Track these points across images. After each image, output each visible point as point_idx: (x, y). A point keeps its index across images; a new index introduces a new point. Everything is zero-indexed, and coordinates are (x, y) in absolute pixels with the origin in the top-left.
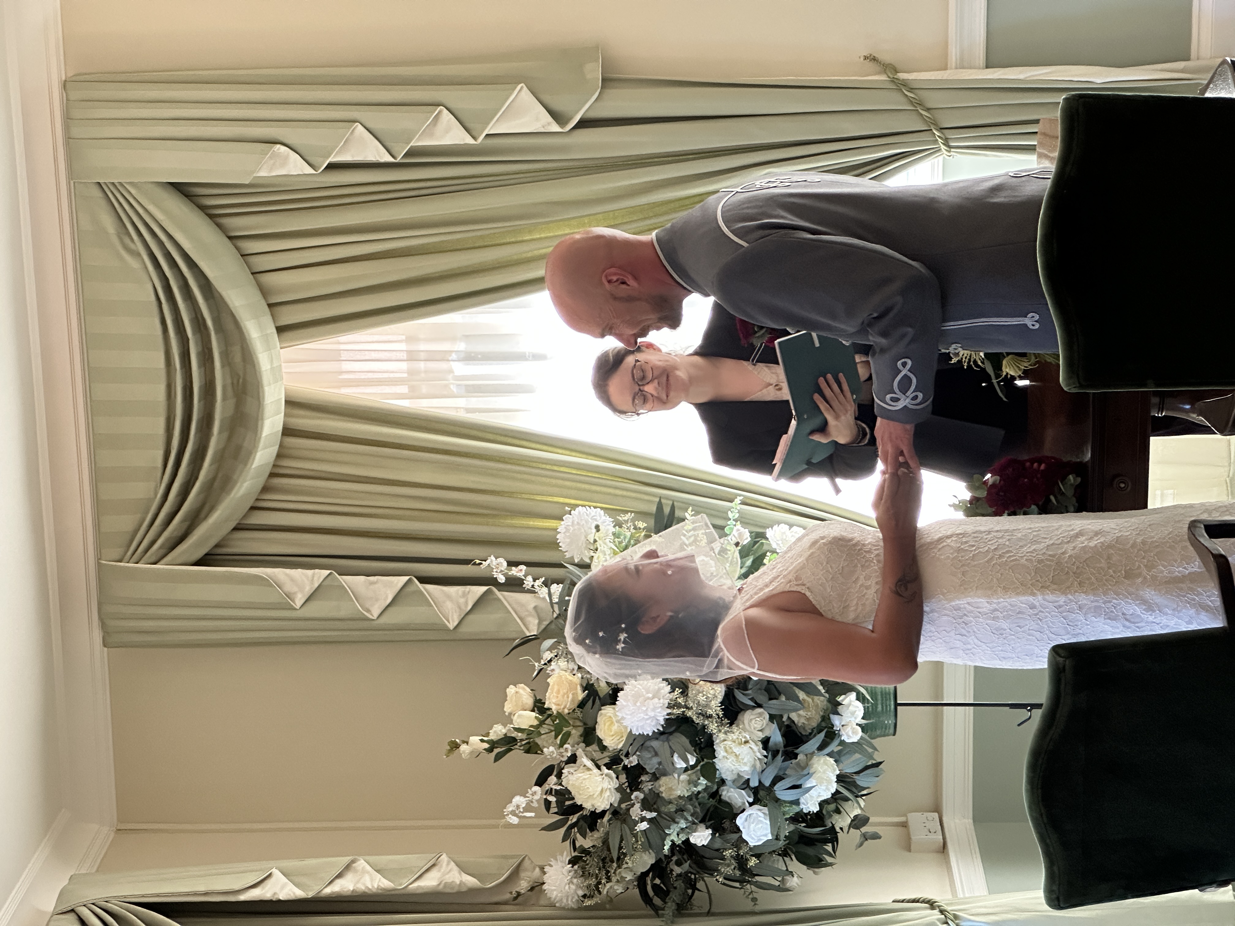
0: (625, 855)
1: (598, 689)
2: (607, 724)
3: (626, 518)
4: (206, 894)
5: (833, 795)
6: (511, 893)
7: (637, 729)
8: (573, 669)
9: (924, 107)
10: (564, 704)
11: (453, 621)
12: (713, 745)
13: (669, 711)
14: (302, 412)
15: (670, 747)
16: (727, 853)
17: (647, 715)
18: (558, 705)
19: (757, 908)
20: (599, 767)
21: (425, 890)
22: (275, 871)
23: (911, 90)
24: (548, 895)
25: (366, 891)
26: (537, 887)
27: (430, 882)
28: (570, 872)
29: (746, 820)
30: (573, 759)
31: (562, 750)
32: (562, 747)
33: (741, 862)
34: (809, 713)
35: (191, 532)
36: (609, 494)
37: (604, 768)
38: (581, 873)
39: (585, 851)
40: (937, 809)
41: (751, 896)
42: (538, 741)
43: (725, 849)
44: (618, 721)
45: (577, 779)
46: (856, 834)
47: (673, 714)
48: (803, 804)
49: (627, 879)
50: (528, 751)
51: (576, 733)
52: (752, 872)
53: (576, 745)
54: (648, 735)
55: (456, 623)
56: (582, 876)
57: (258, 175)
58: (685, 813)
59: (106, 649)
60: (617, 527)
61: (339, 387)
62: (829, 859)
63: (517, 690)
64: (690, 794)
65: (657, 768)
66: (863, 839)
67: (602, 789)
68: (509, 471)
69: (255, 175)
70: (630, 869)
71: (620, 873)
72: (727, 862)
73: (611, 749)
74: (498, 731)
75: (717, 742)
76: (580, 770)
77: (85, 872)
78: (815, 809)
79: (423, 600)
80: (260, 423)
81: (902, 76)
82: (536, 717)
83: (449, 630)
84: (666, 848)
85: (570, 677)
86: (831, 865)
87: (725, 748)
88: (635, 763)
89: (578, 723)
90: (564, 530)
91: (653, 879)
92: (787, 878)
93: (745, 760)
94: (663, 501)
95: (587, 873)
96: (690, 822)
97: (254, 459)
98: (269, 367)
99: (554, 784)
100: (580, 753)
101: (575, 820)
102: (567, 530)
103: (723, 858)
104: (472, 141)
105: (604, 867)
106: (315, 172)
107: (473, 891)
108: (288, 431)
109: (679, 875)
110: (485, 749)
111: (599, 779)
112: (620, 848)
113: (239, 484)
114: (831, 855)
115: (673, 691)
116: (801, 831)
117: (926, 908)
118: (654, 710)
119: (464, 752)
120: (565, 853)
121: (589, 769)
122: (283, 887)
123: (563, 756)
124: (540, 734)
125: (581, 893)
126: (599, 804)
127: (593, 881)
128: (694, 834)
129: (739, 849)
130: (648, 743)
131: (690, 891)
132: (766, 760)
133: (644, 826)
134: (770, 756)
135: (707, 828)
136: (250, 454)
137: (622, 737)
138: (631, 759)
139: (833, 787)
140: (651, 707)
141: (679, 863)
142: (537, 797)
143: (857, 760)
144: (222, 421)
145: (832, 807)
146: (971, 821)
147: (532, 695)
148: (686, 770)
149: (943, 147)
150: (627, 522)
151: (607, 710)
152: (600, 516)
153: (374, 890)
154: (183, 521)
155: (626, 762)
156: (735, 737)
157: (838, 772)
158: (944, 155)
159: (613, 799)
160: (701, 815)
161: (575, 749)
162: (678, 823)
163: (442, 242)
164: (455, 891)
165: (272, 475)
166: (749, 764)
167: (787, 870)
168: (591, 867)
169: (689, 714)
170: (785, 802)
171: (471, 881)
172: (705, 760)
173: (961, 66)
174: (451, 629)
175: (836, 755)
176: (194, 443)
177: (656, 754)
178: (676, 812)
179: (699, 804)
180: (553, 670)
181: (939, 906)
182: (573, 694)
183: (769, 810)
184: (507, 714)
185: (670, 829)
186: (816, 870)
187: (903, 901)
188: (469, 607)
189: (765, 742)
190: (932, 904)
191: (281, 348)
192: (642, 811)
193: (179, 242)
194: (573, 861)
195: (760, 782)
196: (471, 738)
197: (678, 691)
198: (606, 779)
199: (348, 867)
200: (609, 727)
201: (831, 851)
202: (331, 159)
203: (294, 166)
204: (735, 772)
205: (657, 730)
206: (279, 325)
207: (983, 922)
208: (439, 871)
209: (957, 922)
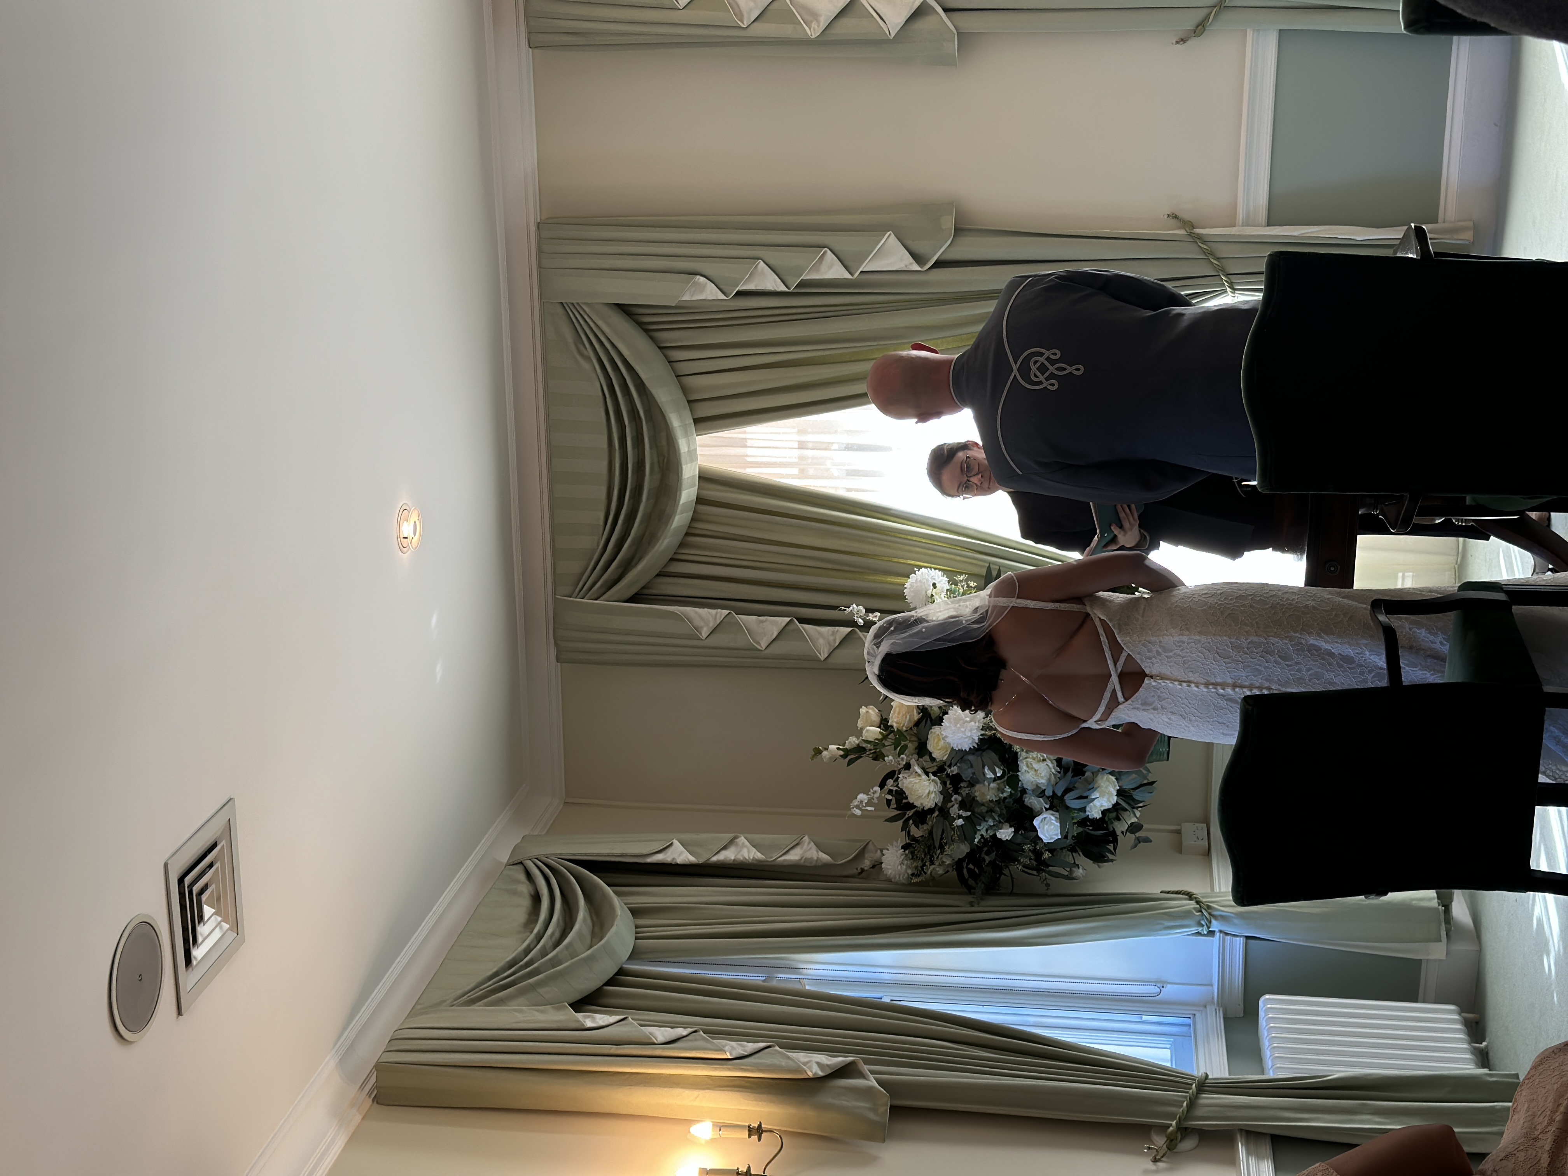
0: (946, 844)
1: (932, 712)
2: (936, 740)
3: (961, 579)
4: (622, 856)
5: (1114, 805)
6: (857, 869)
7: (957, 746)
9: (1214, 256)
10: (903, 723)
11: (824, 655)
12: (1017, 761)
13: (983, 732)
14: (711, 486)
15: (983, 761)
16: (1026, 847)
17: (965, 735)
18: (898, 723)
19: (1050, 892)
20: (927, 774)
21: (790, 863)
22: (675, 842)
23: (1204, 242)
24: (885, 872)
25: (744, 861)
26: (877, 865)
27: (794, 856)
29: (1042, 821)
30: (908, 767)
31: (899, 759)
32: (899, 756)
33: (1038, 854)
35: (624, 576)
36: (951, 559)
37: (931, 775)
38: (911, 856)
39: (914, 839)
40: (1206, 821)
41: (1045, 882)
42: (883, 751)
43: (1026, 844)
44: (943, 739)
45: (911, 782)
46: (1131, 837)
47: (986, 735)
48: (1089, 811)
49: (947, 864)
50: (876, 758)
51: (911, 746)
52: (1046, 863)
53: (911, 756)
54: (965, 750)
55: (826, 656)
56: (912, 859)
57: (683, 299)
58: (993, 814)
59: (559, 664)
60: (953, 586)
61: (745, 468)
62: (1111, 856)
63: (868, 710)
64: (997, 799)
65: (971, 777)
66: (1137, 841)
67: (929, 792)
68: (872, 538)
69: (680, 300)
70: (950, 856)
71: (942, 858)
72: (1026, 854)
73: (938, 760)
74: (853, 741)
75: (1020, 759)
76: (912, 776)
77: (537, 834)
78: (1098, 815)
79: (801, 636)
80: (678, 493)
81: (1198, 231)
82: (880, 732)
83: (819, 660)
84: (976, 840)
86: (1112, 861)
87: (1027, 764)
88: (955, 772)
89: (914, 738)
90: (909, 587)
91: (968, 864)
92: (1075, 869)
93: (1043, 774)
94: (991, 566)
95: (915, 857)
96: (997, 821)
97: (673, 522)
98: (686, 450)
99: (892, 786)
100: (913, 762)
101: (910, 814)
102: (912, 586)
103: (1023, 850)
104: (849, 277)
105: (929, 853)
106: (726, 298)
107: (826, 865)
108: (700, 500)
109: (990, 862)
110: (841, 756)
111: (927, 783)
112: (942, 839)
113: (660, 541)
114: (1113, 854)
115: (987, 717)
116: (1088, 833)
117: (1185, 899)
118: (971, 730)
119: (825, 757)
120: (899, 841)
121: (919, 775)
122: (681, 853)
123: (899, 764)
124: (884, 746)
125: (910, 872)
126: (927, 803)
127: (919, 864)
128: (1000, 831)
129: (1036, 844)
130: (966, 758)
131: (998, 875)
132: (1059, 775)
133: (960, 822)
134: (1062, 772)
135: (1011, 826)
136: (670, 517)
137: (947, 751)
138: (952, 768)
139: (1114, 799)
140: (969, 728)
141: (988, 853)
142: (877, 795)
143: (1133, 779)
144: (649, 490)
145: (1114, 815)
147: (879, 715)
148: (995, 780)
149: (1228, 289)
150: (961, 581)
151: (936, 730)
152: (939, 577)
153: (750, 861)
154: (617, 568)
155: (949, 771)
156: (1035, 756)
157: (1118, 788)
158: (1230, 296)
159: (938, 800)
160: (1006, 816)
161: (909, 759)
162: (987, 822)
163: (826, 355)
164: (813, 865)
165: (687, 534)
166: (1045, 778)
167: (1075, 863)
168: (919, 852)
169: (999, 735)
170: (1075, 809)
171: (825, 857)
172: (1010, 773)
173: (1247, 223)
174: (822, 660)
175: (1117, 774)
176: (628, 507)
177: (972, 766)
178: (987, 812)
179: (1005, 808)
181: (1196, 898)
182: (910, 715)
183: (1059, 814)
184: (859, 728)
185: (980, 826)
186: (1100, 864)
187: (1168, 892)
188: (837, 644)
190: (1190, 896)
191: (698, 437)
192: (959, 810)
193: (621, 351)
194: (904, 847)
195: (1054, 792)
196: (830, 746)
198: (932, 783)
199: (732, 842)
200: (936, 743)
201: (1112, 850)
202: (739, 288)
203: (710, 293)
204: (1034, 783)
205: (973, 747)
206: (695, 417)
207: (1231, 913)
208: (802, 848)
209: (1209, 911)
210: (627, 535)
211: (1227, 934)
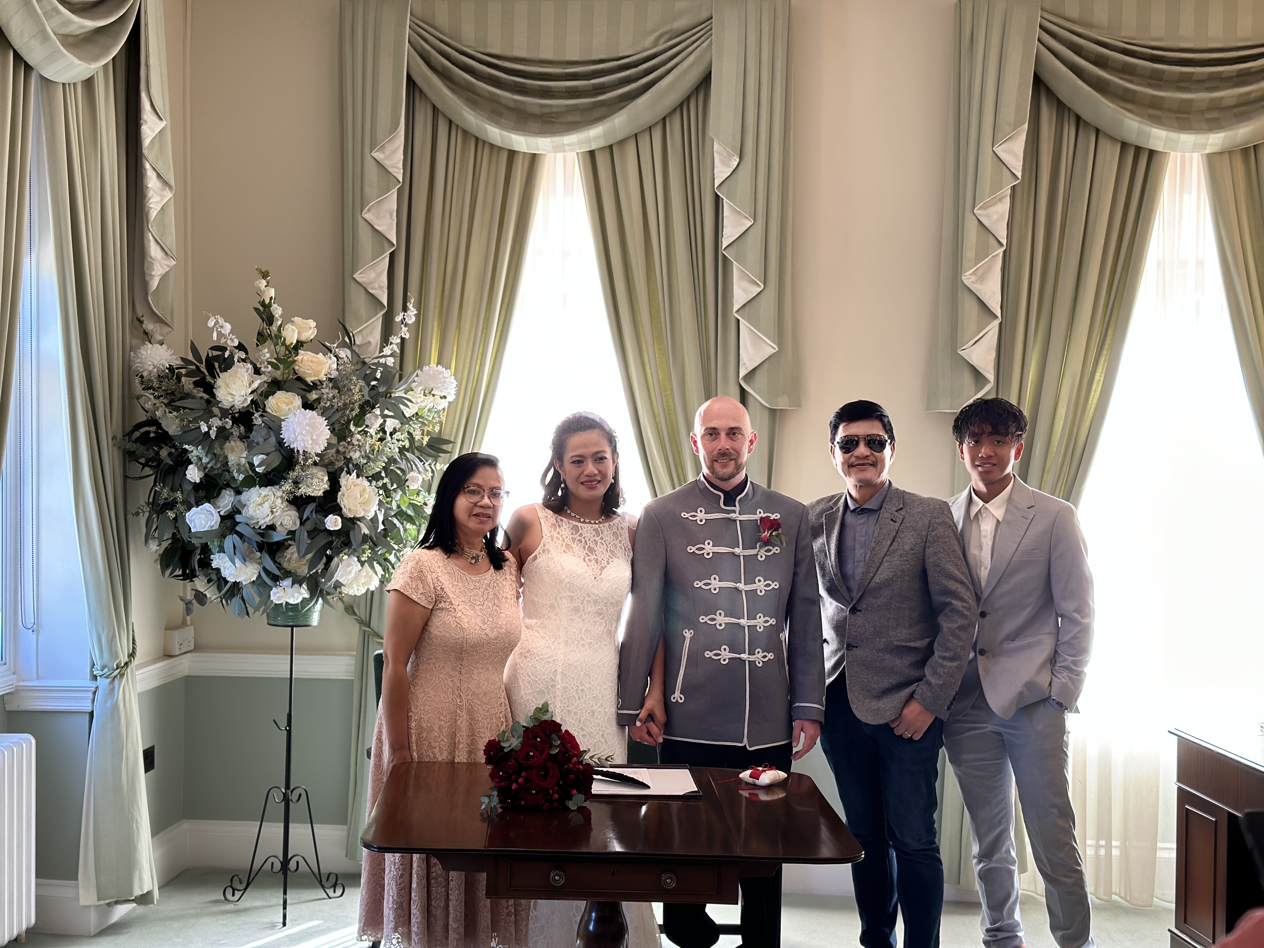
0: (178, 411)
1: (314, 393)
2: (286, 399)
4: (147, 66)
5: (224, 579)
6: (142, 316)
7: (285, 426)
8: (331, 375)
10: (303, 366)
11: (359, 278)
12: (271, 486)
13: (301, 452)
14: (526, 165)
15: (271, 451)
16: (179, 494)
17: (298, 435)
19: (130, 516)
20: (252, 392)
21: (146, 247)
22: (163, 123)
24: (143, 347)
25: (147, 198)
26: (147, 337)
27: (154, 251)
28: (163, 366)
29: (208, 511)
30: (258, 372)
31: (266, 363)
32: (268, 364)
33: (171, 505)
34: (294, 562)
35: (435, 73)
37: (251, 397)
38: (162, 375)
39: (178, 378)
40: (198, 648)
41: (140, 511)
42: (271, 343)
43: (182, 493)
44: (291, 411)
45: (242, 376)
46: (191, 594)
47: (298, 455)
48: (220, 556)
49: (156, 412)
50: (260, 334)
51: (278, 374)
52: (162, 513)
53: (269, 375)
54: (282, 434)
56: (159, 376)
57: (715, 144)
58: (214, 462)
62: (168, 572)
63: (312, 328)
64: (230, 466)
65: (254, 441)
66: (186, 601)
67: (234, 395)
69: (715, 140)
70: (164, 415)
71: (161, 406)
72: (171, 494)
73: (267, 403)
74: (277, 311)
75: (274, 489)
76: (249, 377)
78: (214, 565)
79: (377, 254)
80: (522, 133)
82: (292, 343)
83: (353, 273)
84: (186, 447)
85: (324, 371)
86: (163, 574)
87: (268, 495)
88: (255, 422)
89: (286, 376)
90: (439, 370)
91: (155, 433)
92: (157, 540)
93: (258, 512)
94: (452, 444)
95: (162, 380)
96: (206, 466)
98: (565, 142)
100: (264, 377)
101: (204, 372)
102: (440, 373)
103: (176, 492)
104: (735, 309)
105: (167, 394)
107: (145, 285)
108: (512, 154)
109: (158, 454)
110: (264, 300)
111: (243, 393)
112: (184, 408)
113: (473, 113)
114: (171, 574)
115: (317, 455)
116: (195, 553)
117: (129, 650)
118: (303, 440)
119: (259, 282)
120: (176, 361)
121: (250, 385)
122: (152, 130)
123: (261, 364)
124: (276, 344)
125: (145, 374)
126: (221, 392)
127: (156, 384)
128: (196, 468)
129: (183, 503)
130: (272, 433)
131: (143, 462)
132: (258, 528)
133: (204, 428)
134: (261, 531)
135: (200, 478)
136: (497, 124)
137: (278, 413)
138: (260, 419)
139: (231, 579)
140: (305, 438)
141: (170, 454)
142: (229, 342)
143: (253, 598)
145: (214, 577)
146: (187, 673)
147: (308, 340)
148: (251, 465)
151: (298, 401)
153: (148, 204)
155: (256, 415)
156: (277, 503)
157: (244, 583)
159: (225, 404)
160: (211, 474)
161: (267, 374)
162: (206, 456)
164: (146, 271)
165: (477, 139)
166: (254, 514)
167: (162, 540)
168: (167, 383)
169: (298, 468)
170: (222, 543)
171: (154, 283)
172: (258, 479)
174: (354, 276)
175: (259, 582)
176: (506, 79)
177: (264, 440)
178: (214, 454)
179: (220, 473)
180: (330, 358)
181: (130, 661)
182: (311, 373)
183: (216, 529)
184: (293, 319)
185: (201, 449)
186: (159, 562)
187: (133, 631)
188: (370, 291)
189: (272, 527)
190: (132, 655)
191: (577, 153)
192: (216, 427)
194: (171, 368)
195: (239, 523)
196: (273, 289)
197: (317, 459)
198: (243, 399)
199: (166, 183)
200: (285, 402)
201: (175, 574)
202: (725, 199)
203: (721, 172)
204: (247, 502)
205: (285, 443)
206: (596, 152)
207: (118, 698)
208: (163, 259)
209: (118, 676)
210: (477, 77)
211: (95, 693)
